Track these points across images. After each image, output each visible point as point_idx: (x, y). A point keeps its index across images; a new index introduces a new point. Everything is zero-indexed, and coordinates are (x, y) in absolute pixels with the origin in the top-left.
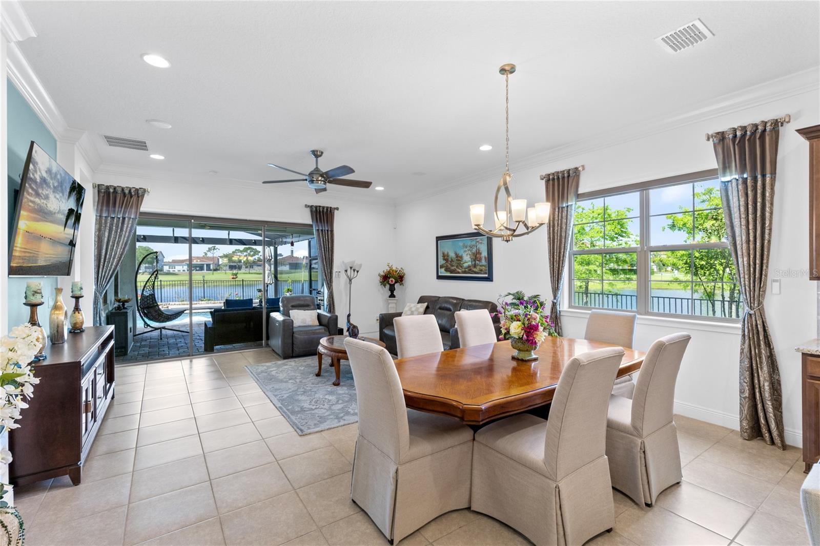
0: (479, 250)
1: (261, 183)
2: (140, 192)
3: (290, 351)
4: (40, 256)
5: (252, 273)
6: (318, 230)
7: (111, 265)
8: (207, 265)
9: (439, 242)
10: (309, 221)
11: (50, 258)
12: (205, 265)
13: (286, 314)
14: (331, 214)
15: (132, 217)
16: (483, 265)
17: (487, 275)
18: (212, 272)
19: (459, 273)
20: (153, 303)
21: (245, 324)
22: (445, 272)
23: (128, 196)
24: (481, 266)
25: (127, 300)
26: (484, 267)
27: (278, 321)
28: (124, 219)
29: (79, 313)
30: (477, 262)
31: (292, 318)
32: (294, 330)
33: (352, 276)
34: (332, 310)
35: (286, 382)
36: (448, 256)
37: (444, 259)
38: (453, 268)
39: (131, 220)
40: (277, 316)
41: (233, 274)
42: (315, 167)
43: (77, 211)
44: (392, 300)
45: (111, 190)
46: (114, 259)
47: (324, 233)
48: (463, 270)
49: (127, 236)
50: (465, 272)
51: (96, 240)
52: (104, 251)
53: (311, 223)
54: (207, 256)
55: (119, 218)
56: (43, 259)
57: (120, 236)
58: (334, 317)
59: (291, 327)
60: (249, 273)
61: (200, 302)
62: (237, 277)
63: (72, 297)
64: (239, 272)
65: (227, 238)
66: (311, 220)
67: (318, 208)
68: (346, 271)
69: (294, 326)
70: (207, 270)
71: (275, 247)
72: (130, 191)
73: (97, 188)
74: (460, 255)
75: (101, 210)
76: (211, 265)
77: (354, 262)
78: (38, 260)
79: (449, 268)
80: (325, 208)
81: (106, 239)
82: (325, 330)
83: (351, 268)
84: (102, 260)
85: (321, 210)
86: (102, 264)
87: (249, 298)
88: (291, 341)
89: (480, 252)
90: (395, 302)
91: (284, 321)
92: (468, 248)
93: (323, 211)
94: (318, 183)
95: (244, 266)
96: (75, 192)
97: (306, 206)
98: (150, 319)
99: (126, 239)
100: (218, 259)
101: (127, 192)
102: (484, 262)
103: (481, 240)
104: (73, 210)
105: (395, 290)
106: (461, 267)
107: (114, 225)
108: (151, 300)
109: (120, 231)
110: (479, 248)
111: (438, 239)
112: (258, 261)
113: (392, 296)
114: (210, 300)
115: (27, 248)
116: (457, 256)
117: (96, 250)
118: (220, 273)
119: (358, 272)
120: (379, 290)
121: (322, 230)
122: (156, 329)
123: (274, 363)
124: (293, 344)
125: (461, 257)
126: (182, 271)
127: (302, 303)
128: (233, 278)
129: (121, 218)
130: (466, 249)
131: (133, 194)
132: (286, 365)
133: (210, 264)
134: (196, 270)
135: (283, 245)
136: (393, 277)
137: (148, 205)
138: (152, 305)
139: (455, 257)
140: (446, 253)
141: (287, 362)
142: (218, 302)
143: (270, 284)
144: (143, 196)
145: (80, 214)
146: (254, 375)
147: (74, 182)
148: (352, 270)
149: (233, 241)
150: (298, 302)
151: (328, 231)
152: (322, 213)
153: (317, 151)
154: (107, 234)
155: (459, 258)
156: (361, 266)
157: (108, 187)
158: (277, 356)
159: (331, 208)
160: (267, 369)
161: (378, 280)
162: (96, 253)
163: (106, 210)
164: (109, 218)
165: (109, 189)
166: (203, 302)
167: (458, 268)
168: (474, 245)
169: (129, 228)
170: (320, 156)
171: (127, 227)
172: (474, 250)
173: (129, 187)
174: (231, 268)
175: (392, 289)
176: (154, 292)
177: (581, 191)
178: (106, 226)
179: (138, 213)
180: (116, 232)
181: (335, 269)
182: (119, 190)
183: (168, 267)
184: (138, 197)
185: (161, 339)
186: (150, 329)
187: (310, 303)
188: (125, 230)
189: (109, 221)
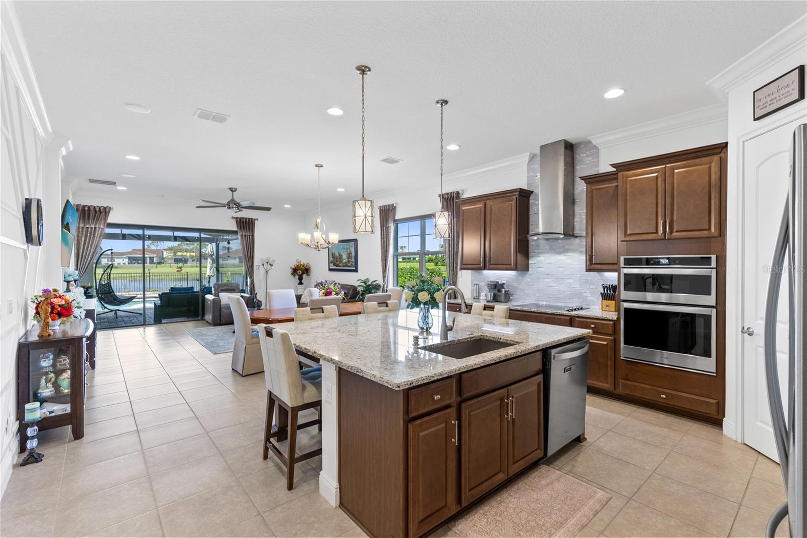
1: (195, 208)
2: (107, 209)
3: (218, 320)
6: (242, 235)
7: (87, 260)
10: (235, 228)
12: (148, 258)
13: (216, 295)
14: (253, 224)
15: (101, 227)
17: (354, 268)
18: (156, 265)
19: (340, 267)
20: (110, 290)
21: (187, 308)
22: (333, 266)
23: (98, 213)
27: (209, 300)
28: (95, 228)
30: (350, 260)
31: (220, 298)
32: (222, 306)
33: (268, 269)
35: (212, 336)
36: (335, 255)
37: (333, 257)
38: (337, 263)
39: (101, 229)
40: (210, 297)
41: (178, 268)
42: (231, 198)
44: (300, 286)
45: (86, 209)
46: (89, 256)
47: (247, 237)
48: (343, 264)
49: (97, 240)
52: (81, 251)
53: (236, 230)
54: (151, 248)
55: (92, 228)
57: (93, 240)
59: (219, 304)
60: (196, 266)
62: (182, 270)
63: (64, 281)
64: (185, 265)
65: (172, 235)
67: (242, 219)
68: (263, 265)
69: (221, 304)
70: (150, 263)
71: (217, 243)
72: (100, 208)
75: (79, 222)
76: (155, 258)
77: (270, 258)
79: (335, 263)
80: (248, 220)
81: (83, 242)
83: (267, 263)
84: (80, 257)
85: (244, 220)
86: (80, 259)
87: (191, 286)
88: (219, 314)
89: (352, 252)
90: (303, 288)
91: (213, 299)
92: (345, 250)
93: (246, 222)
94: (234, 208)
95: (191, 260)
97: (233, 218)
98: (107, 303)
99: (97, 242)
100: (162, 252)
101: (97, 209)
102: (353, 260)
103: (352, 245)
106: (342, 262)
107: (89, 233)
108: (108, 287)
109: (93, 236)
110: (351, 250)
113: (300, 283)
114: (155, 291)
116: (340, 255)
118: (165, 267)
119: (272, 266)
120: (291, 279)
121: (245, 235)
122: (112, 311)
123: (206, 328)
124: (220, 315)
126: (122, 264)
127: (229, 288)
128: (178, 271)
131: (102, 211)
133: (153, 258)
134: (139, 264)
136: (300, 270)
137: (113, 218)
138: (108, 292)
139: (338, 256)
140: (333, 253)
141: (216, 328)
143: (211, 276)
144: (109, 212)
146: (190, 333)
149: (178, 238)
150: (226, 288)
151: (249, 235)
152: (244, 223)
153: (233, 188)
154: (83, 239)
155: (340, 257)
156: (274, 261)
157: (84, 207)
158: (209, 325)
159: (252, 219)
160: (201, 331)
161: (290, 271)
162: (76, 252)
163: (83, 222)
164: (85, 228)
167: (340, 263)
168: (348, 248)
170: (235, 191)
171: (98, 234)
172: (348, 251)
173: (99, 206)
174: (177, 261)
175: (301, 279)
176: (109, 281)
177: (397, 218)
178: (82, 234)
179: (106, 223)
180: (90, 237)
181: (255, 264)
182: (92, 209)
183: (106, 260)
184: (106, 213)
185: (117, 318)
186: (106, 310)
187: (235, 288)
188: (96, 236)
189: (85, 230)
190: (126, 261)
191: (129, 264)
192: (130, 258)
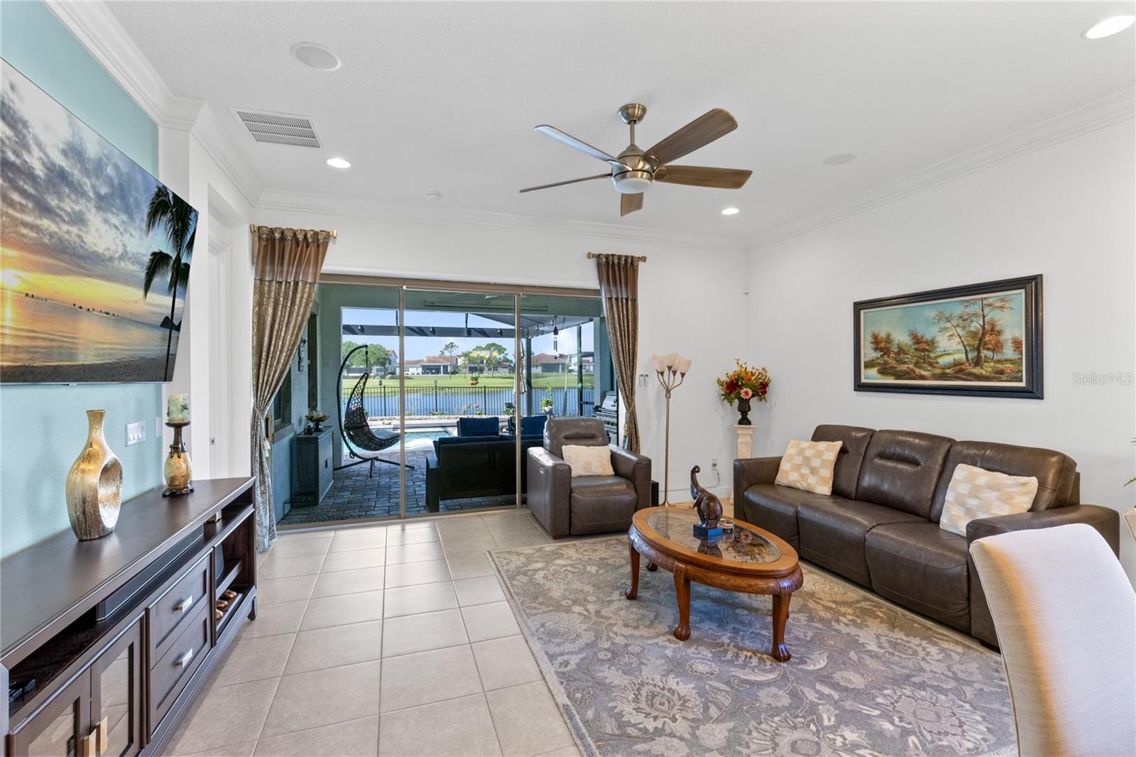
0: (993, 326)
1: (516, 193)
2: (321, 237)
3: (566, 526)
4: (80, 347)
5: (496, 377)
6: (610, 299)
7: (278, 363)
8: (444, 366)
9: (862, 312)
10: (594, 284)
11: (111, 352)
12: (442, 367)
13: (556, 452)
14: (633, 268)
15: (309, 281)
16: (1008, 361)
17: (1020, 385)
18: (449, 375)
19: (922, 378)
20: (361, 422)
22: (880, 376)
23: (302, 245)
24: (999, 362)
25: (322, 418)
26: (1009, 365)
27: (543, 466)
28: (296, 284)
29: (179, 457)
30: (986, 353)
31: (567, 461)
32: (574, 484)
33: (671, 384)
34: (634, 446)
35: (568, 610)
36: (888, 339)
37: (880, 349)
38: (903, 367)
39: (308, 285)
40: (541, 456)
41: (473, 379)
42: (629, 144)
43: (178, 259)
44: (743, 430)
45: (277, 235)
46: (281, 353)
47: (620, 304)
48: (938, 371)
49: (301, 313)
50: (943, 376)
51: (256, 321)
52: (266, 340)
53: (598, 287)
54: (445, 355)
55: (290, 283)
56: (92, 353)
57: (291, 313)
58: (645, 462)
59: (567, 481)
60: (493, 377)
61: (432, 417)
62: (477, 383)
63: (168, 424)
64: (481, 375)
65: (465, 326)
66: (598, 282)
67: (611, 258)
68: (662, 373)
69: (572, 476)
70: (444, 373)
71: (528, 338)
72: (306, 236)
73: (257, 234)
74: (928, 337)
75: (263, 271)
76: (449, 368)
77: (676, 356)
78: (76, 354)
79: (893, 367)
80: (623, 259)
81: (269, 319)
82: (628, 487)
83: (670, 368)
84: (264, 354)
85: (616, 261)
86: (263, 361)
87: (494, 418)
88: (567, 506)
89: (997, 328)
90: (751, 432)
91: (555, 467)
92: (954, 322)
93: (619, 263)
94: (636, 176)
95: (486, 369)
96: (169, 215)
97: (589, 255)
98: (359, 445)
99: (300, 318)
100: (457, 360)
101: (300, 237)
103: (1002, 300)
104: (167, 257)
105: (749, 410)
106: (931, 364)
107: (282, 295)
108: (358, 417)
109: (291, 304)
110: (992, 318)
111: (859, 307)
112: (504, 361)
113: (744, 421)
115: (35, 329)
116: (917, 340)
117: (255, 338)
118: (458, 377)
119: (683, 375)
120: (717, 410)
121: (617, 299)
122: (365, 460)
123: (537, 547)
124: (570, 511)
125: (932, 343)
127: (582, 431)
128: (472, 384)
129: (292, 283)
130: (948, 325)
131: (310, 240)
132: (561, 556)
133: (447, 366)
134: (432, 373)
135: (540, 336)
136: (748, 386)
137: (335, 261)
138: (360, 425)
139: (910, 343)
140: (883, 335)
141: (560, 548)
142: (454, 416)
144: (326, 244)
145: (187, 266)
146: (503, 578)
147: (162, 191)
148: (671, 372)
149: (472, 331)
150: (576, 431)
151: (627, 299)
152: (616, 267)
153: (633, 106)
154: (270, 310)
155: (923, 346)
156: (689, 363)
157: (272, 231)
158: (542, 531)
159: (632, 257)
160: (526, 565)
161: (717, 390)
162: (255, 344)
163: (270, 271)
164: (274, 283)
165: (274, 234)
166: (435, 417)
167: (920, 367)
168: (975, 315)
169: (304, 300)
170: (640, 118)
171: (302, 297)
172: (976, 326)
173: (304, 230)
174: (472, 370)
175: (744, 409)
176: (362, 405)
178: (269, 297)
179: (318, 275)
180: (284, 307)
181: (639, 371)
182: (290, 236)
184: (318, 246)
185: (371, 476)
186: (357, 460)
187: (596, 433)
188: (297, 302)
189: (273, 288)
190: (420, 370)
191: (422, 374)
192: (423, 367)
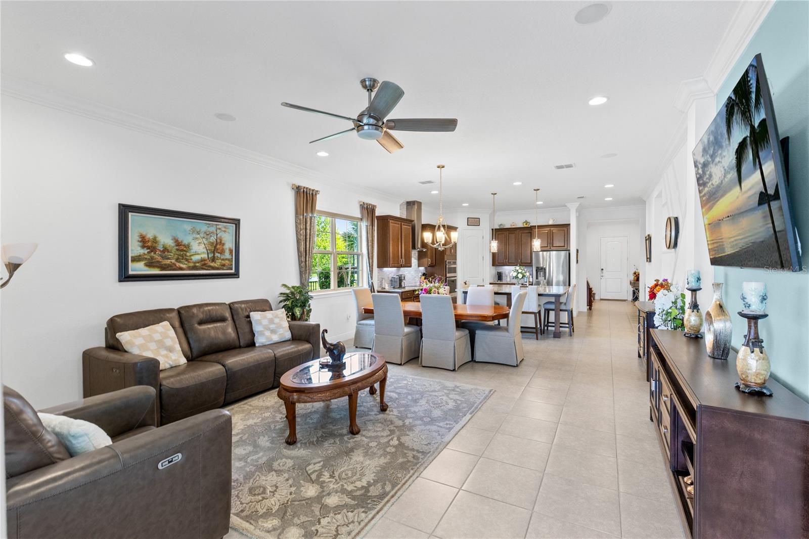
0: (221, 240)
16: (226, 259)
19: (181, 269)
24: (223, 260)
26: (227, 262)
30: (217, 255)
36: (155, 243)
38: (167, 262)
48: (191, 265)
50: (195, 268)
74: (185, 242)
89: (223, 242)
92: (202, 235)
102: (226, 255)
103: (225, 228)
106: (187, 260)
110: (221, 236)
111: (127, 209)
116: (179, 243)
125: (188, 246)
130: (198, 236)
139: (173, 245)
155: (182, 247)
167: (180, 262)
168: (213, 233)
172: (213, 239)
